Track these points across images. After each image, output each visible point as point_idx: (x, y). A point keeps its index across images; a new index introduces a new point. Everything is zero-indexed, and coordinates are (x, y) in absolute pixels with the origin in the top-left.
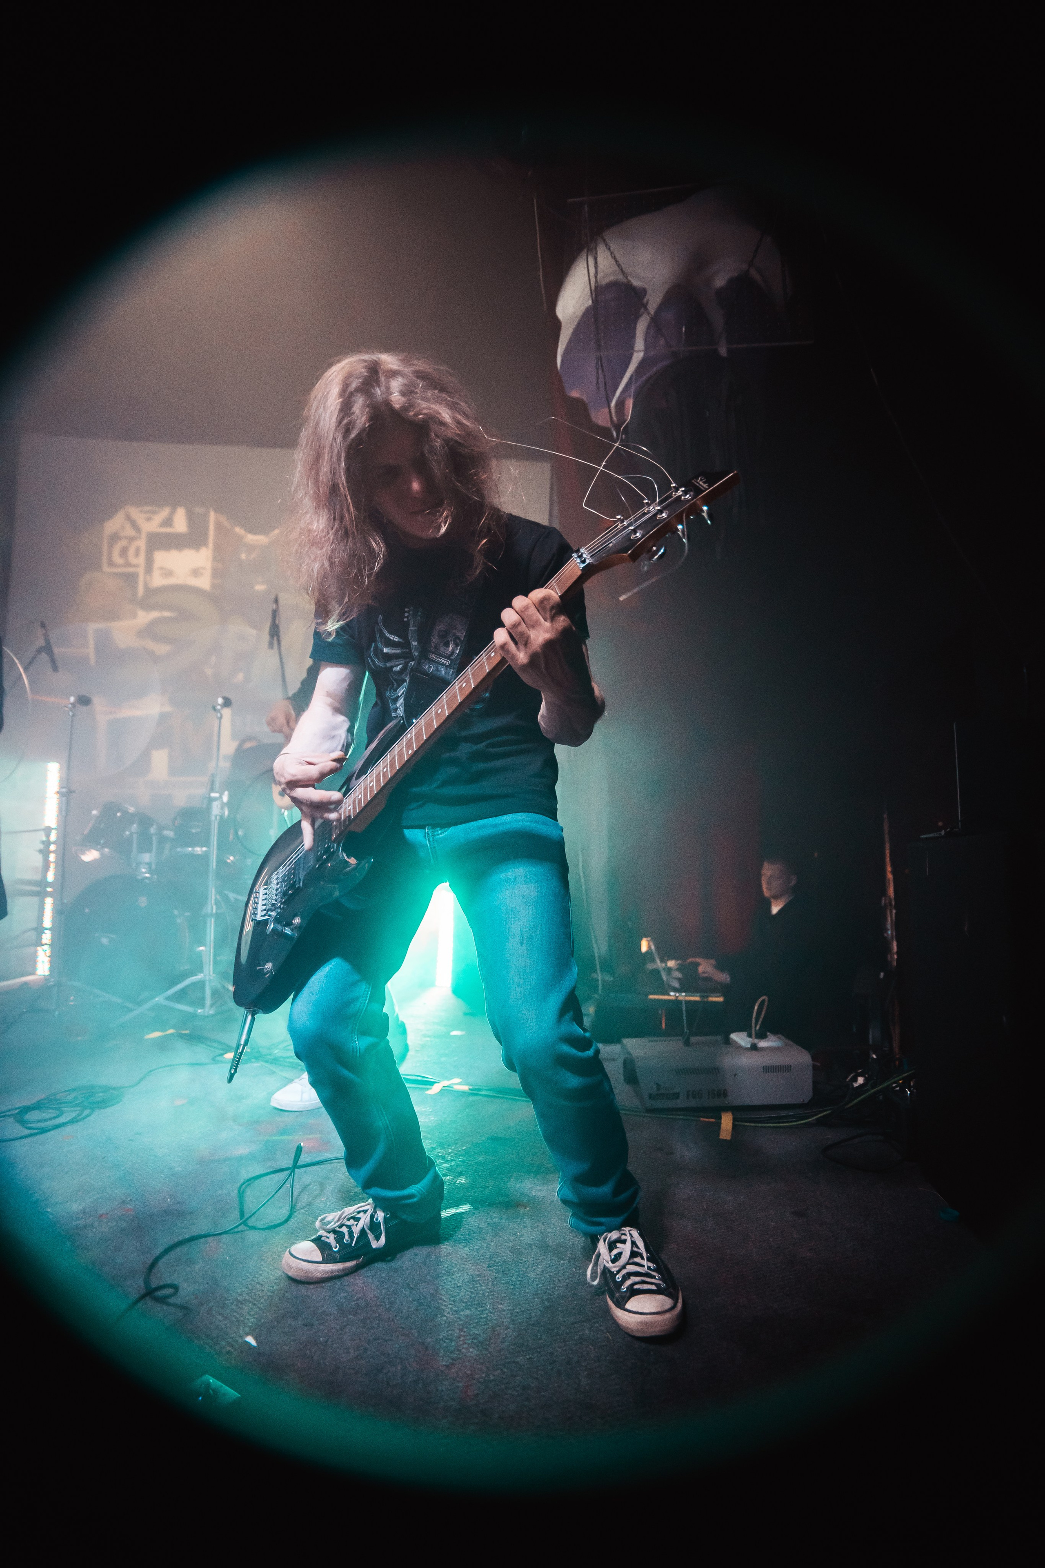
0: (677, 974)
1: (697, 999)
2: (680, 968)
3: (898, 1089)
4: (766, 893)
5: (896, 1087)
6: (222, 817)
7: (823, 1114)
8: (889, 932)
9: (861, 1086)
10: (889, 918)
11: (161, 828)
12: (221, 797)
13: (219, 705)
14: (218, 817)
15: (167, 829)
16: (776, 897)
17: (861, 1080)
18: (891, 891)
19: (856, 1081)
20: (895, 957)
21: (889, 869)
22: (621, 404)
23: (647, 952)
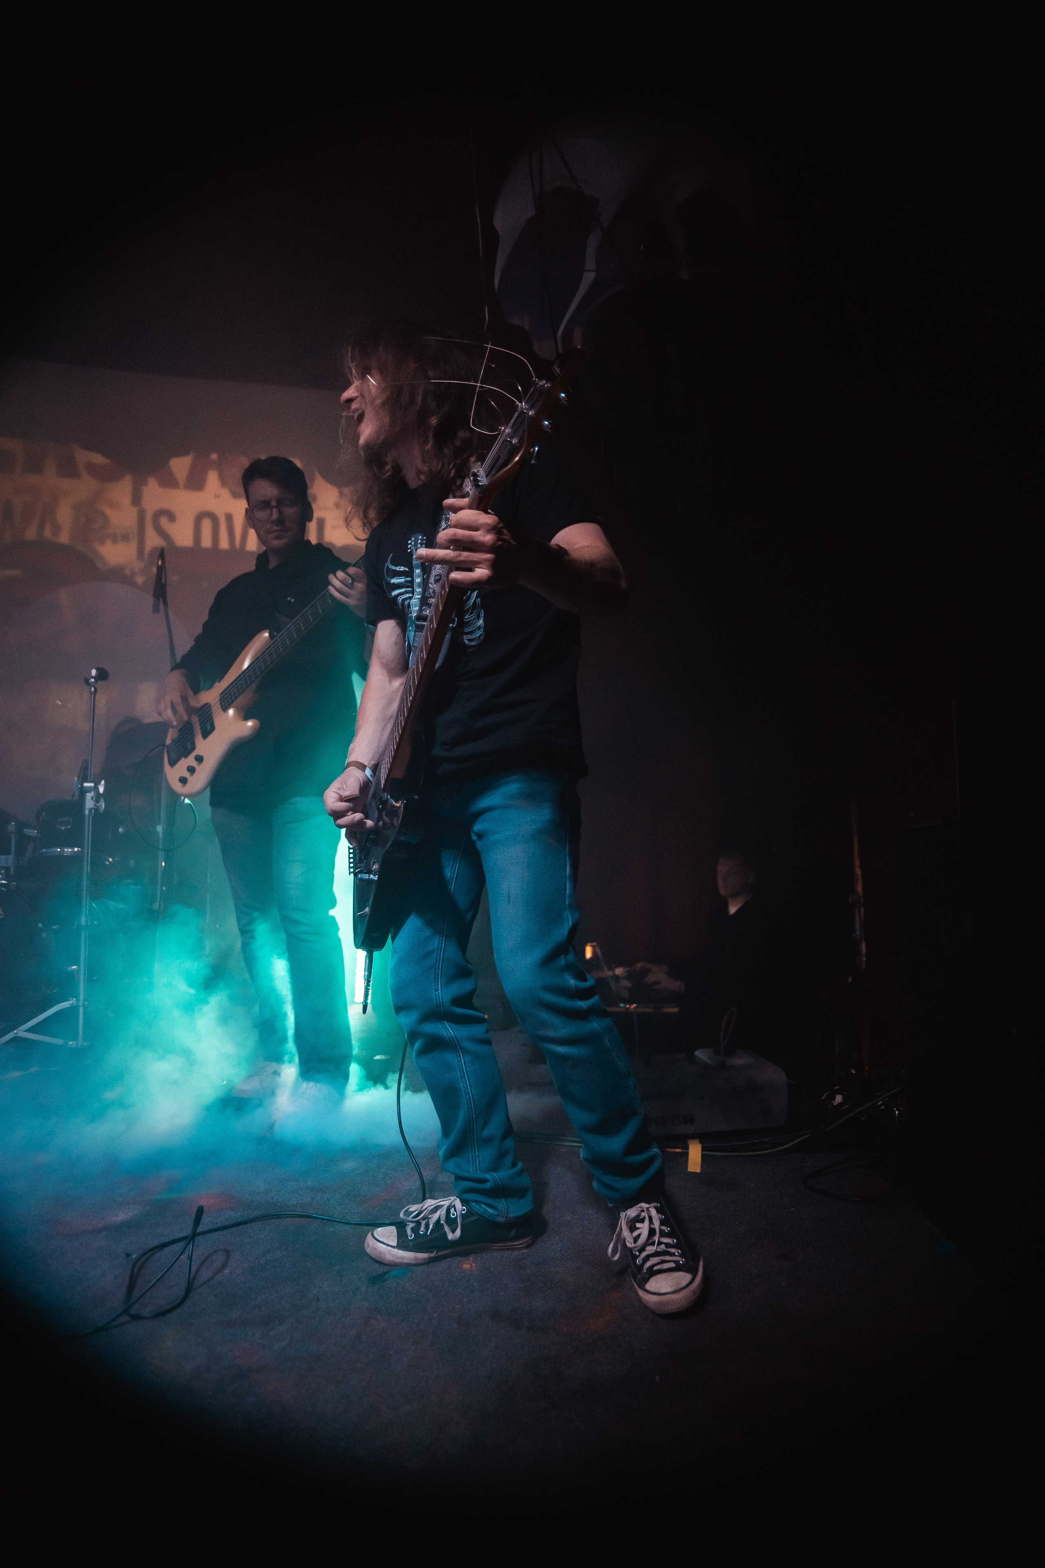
0: (626, 983)
1: (651, 1010)
2: (629, 976)
3: (883, 1107)
4: (723, 892)
5: (881, 1105)
6: (97, 810)
7: (802, 1138)
8: (858, 932)
9: (840, 1104)
10: (857, 916)
11: (21, 826)
12: (96, 788)
13: (93, 677)
14: (93, 811)
15: (30, 827)
16: (734, 895)
17: (839, 1099)
18: (859, 888)
19: (834, 1099)
20: (864, 959)
21: (857, 863)
22: (568, 333)
23: (591, 959)
